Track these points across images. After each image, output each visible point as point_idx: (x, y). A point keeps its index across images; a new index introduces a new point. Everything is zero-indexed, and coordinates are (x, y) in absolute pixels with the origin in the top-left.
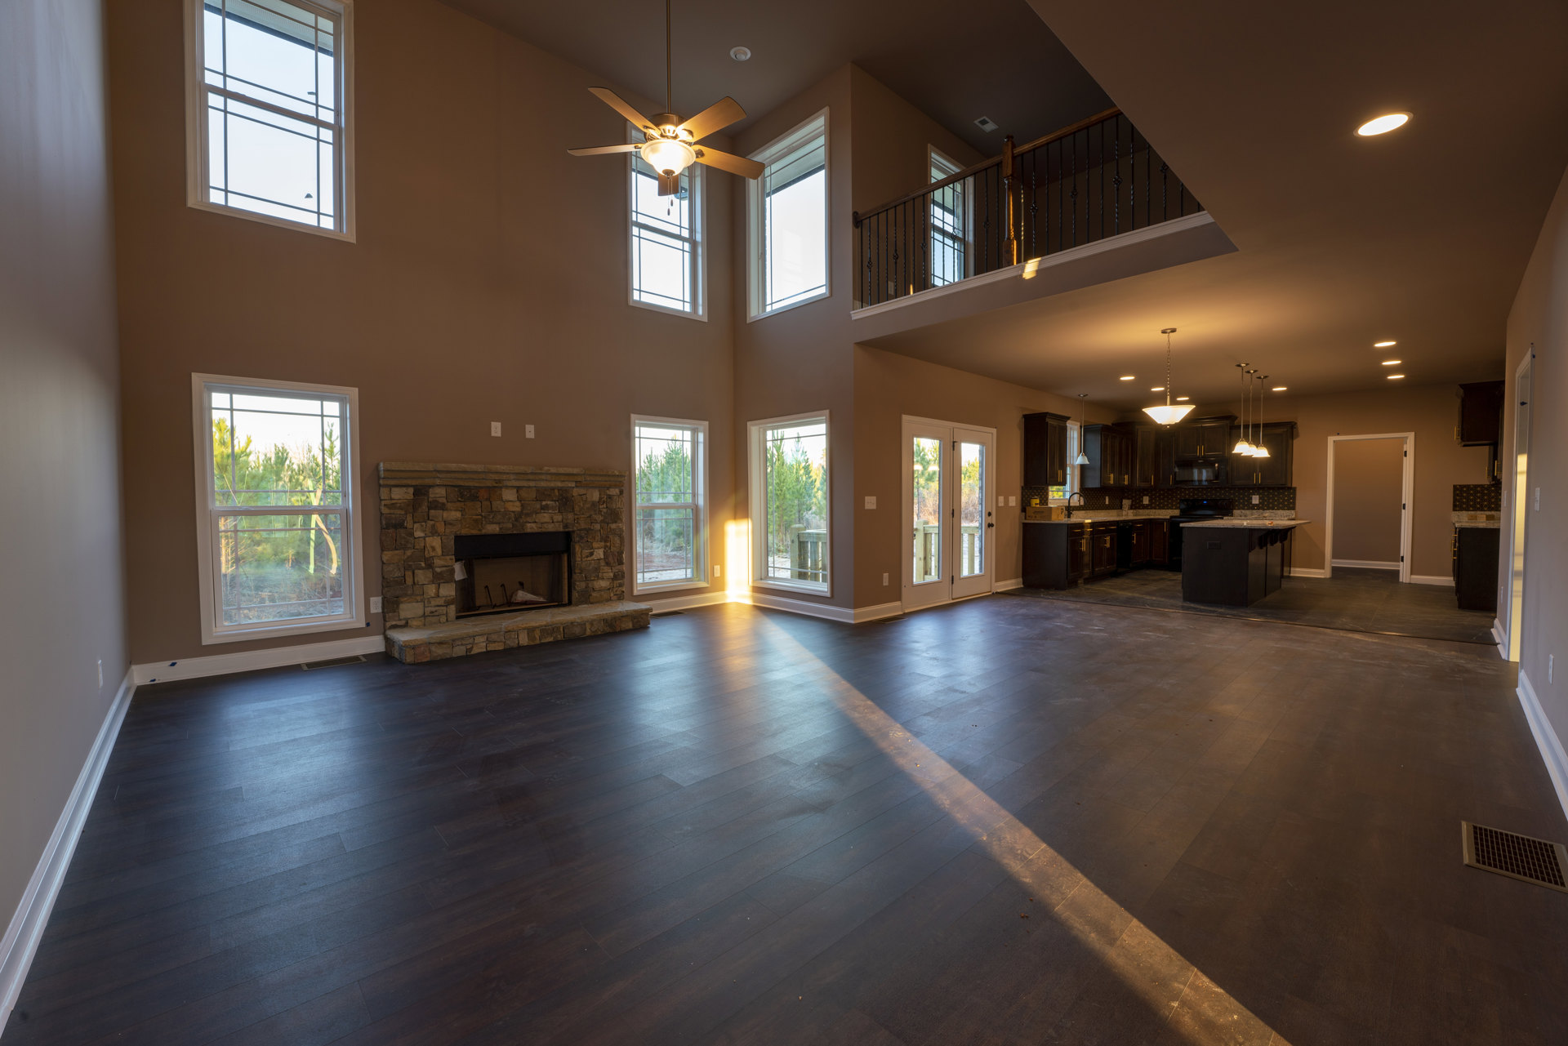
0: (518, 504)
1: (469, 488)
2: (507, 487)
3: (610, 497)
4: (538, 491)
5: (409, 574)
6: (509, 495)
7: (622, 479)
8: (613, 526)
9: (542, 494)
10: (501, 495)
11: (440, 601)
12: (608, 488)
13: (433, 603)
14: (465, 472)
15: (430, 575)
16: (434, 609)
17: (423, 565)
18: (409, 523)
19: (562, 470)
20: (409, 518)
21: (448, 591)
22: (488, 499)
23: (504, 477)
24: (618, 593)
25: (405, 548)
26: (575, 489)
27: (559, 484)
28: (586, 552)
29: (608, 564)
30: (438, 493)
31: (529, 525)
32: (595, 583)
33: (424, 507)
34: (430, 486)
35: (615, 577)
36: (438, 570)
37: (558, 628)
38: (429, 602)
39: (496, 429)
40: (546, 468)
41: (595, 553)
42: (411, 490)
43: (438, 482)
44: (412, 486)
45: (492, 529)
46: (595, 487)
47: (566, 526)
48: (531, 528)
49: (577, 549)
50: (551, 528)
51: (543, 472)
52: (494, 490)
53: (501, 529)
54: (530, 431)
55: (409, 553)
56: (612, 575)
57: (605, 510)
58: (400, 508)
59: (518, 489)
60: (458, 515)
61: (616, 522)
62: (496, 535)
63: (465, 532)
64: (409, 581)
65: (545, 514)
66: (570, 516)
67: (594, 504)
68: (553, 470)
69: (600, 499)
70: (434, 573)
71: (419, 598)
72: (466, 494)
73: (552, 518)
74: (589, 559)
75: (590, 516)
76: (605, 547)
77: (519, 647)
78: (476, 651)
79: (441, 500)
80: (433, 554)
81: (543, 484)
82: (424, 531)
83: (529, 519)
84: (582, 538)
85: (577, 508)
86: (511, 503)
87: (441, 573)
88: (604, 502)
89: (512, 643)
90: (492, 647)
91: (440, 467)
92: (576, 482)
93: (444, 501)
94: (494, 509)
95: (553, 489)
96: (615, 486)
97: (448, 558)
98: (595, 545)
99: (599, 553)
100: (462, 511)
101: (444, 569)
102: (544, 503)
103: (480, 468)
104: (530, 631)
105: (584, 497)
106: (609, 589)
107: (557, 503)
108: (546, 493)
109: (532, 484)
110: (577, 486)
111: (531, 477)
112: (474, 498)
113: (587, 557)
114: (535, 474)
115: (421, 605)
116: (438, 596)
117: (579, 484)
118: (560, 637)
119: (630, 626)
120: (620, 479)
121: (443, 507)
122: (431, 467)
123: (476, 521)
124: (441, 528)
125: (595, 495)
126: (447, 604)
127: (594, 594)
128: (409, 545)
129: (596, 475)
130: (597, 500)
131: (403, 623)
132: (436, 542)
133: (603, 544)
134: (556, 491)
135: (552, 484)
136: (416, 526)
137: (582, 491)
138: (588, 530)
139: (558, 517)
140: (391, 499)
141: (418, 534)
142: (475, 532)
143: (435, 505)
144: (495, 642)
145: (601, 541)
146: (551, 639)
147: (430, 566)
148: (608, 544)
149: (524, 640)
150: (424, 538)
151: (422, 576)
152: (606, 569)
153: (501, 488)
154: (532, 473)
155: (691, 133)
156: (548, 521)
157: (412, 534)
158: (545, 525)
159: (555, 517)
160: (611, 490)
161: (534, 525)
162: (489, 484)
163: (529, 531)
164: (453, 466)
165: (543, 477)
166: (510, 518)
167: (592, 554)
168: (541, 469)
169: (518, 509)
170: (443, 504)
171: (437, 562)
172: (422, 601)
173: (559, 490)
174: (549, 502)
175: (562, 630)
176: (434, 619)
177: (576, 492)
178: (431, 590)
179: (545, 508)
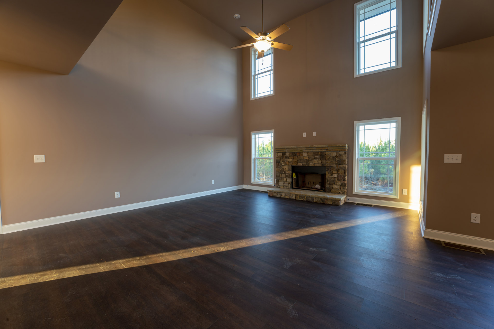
0: (307, 157)
1: (294, 153)
2: (304, 152)
3: (340, 155)
4: (313, 153)
5: (281, 174)
6: (305, 154)
7: (344, 148)
8: (341, 166)
9: (315, 154)
10: (303, 154)
11: (287, 183)
12: (340, 151)
13: (285, 183)
14: (292, 148)
15: (285, 175)
16: (285, 184)
17: (283, 172)
18: (281, 162)
19: (319, 146)
20: (281, 160)
21: (289, 180)
22: (300, 156)
23: (302, 149)
24: (343, 191)
25: (280, 168)
26: (326, 152)
27: (320, 151)
28: (330, 174)
29: (338, 180)
30: (287, 154)
31: (310, 164)
32: (333, 186)
33: (284, 158)
34: (286, 152)
35: (342, 185)
36: (287, 174)
37: (305, 197)
38: (285, 182)
39: (304, 135)
40: (314, 146)
41: (333, 175)
42: (282, 153)
43: (287, 151)
44: (281, 152)
45: (300, 164)
46: (334, 151)
47: (322, 165)
48: (311, 164)
49: (327, 173)
50: (317, 165)
51: (313, 147)
52: (301, 153)
53: (302, 164)
54: (314, 134)
55: (281, 169)
56: (340, 184)
57: (338, 160)
58: (279, 158)
59: (308, 152)
60: (292, 160)
61: (342, 164)
62: (301, 166)
63: (293, 165)
64: (280, 176)
65: (316, 161)
66: (324, 161)
67: (333, 157)
68: (316, 146)
69: (336, 155)
70: (286, 175)
71: (282, 181)
72: (293, 154)
73: (318, 162)
74: (331, 177)
75: (332, 162)
76: (338, 173)
77: (293, 199)
78: (282, 197)
79: (288, 156)
80: (285, 170)
81: (314, 151)
82: (284, 164)
83: (310, 162)
84: (328, 169)
85: (327, 159)
86: (305, 157)
87: (287, 175)
88: (338, 157)
89: (291, 197)
90: (286, 197)
91: (286, 147)
92: (326, 150)
93: (289, 156)
94: (301, 159)
95: (319, 152)
96: (342, 151)
97: (289, 171)
98: (334, 172)
99: (335, 175)
100: (293, 159)
101: (288, 174)
102: (315, 157)
103: (295, 147)
104: (296, 195)
105: (330, 155)
106: (339, 189)
107: (320, 157)
108: (316, 153)
109: (311, 151)
110: (326, 151)
111: (310, 149)
112: (296, 155)
113: (330, 176)
114: (312, 147)
115: (283, 183)
116: (286, 181)
117: (327, 150)
118: (305, 200)
119: (331, 203)
120: (343, 148)
121: (288, 158)
122: (284, 147)
123: (296, 162)
124: (288, 163)
125: (334, 154)
126: (289, 184)
127: (333, 190)
128: (281, 167)
129: (334, 147)
130: (335, 156)
131: (279, 186)
132: (286, 167)
133: (337, 172)
134: (320, 153)
135: (317, 151)
136: (283, 162)
137: (329, 153)
138: (331, 167)
139: (320, 162)
140: (278, 156)
141: (283, 165)
142: (296, 165)
143: (287, 157)
144: (287, 196)
145: (336, 171)
146: (302, 200)
147: (285, 173)
148: (339, 172)
149: (294, 198)
150: (284, 166)
151: (283, 175)
152: (338, 181)
153: (303, 152)
154: (310, 147)
155: (270, 38)
156: (317, 163)
157: (281, 165)
158: (315, 164)
159: (319, 161)
160: (341, 152)
161: (312, 164)
162: (299, 151)
163: (310, 165)
164: (289, 147)
165: (314, 148)
166: (305, 161)
167: (332, 175)
168: (312, 146)
169: (308, 159)
170: (288, 157)
171: (287, 172)
172: (283, 182)
173: (321, 152)
174: (317, 157)
175: (306, 197)
176: (285, 187)
177: (327, 153)
178: (285, 179)
179: (315, 158)
